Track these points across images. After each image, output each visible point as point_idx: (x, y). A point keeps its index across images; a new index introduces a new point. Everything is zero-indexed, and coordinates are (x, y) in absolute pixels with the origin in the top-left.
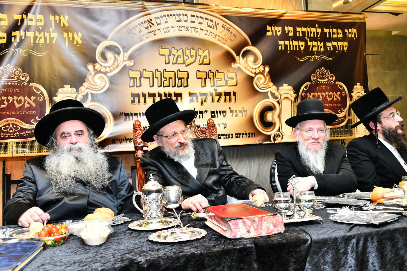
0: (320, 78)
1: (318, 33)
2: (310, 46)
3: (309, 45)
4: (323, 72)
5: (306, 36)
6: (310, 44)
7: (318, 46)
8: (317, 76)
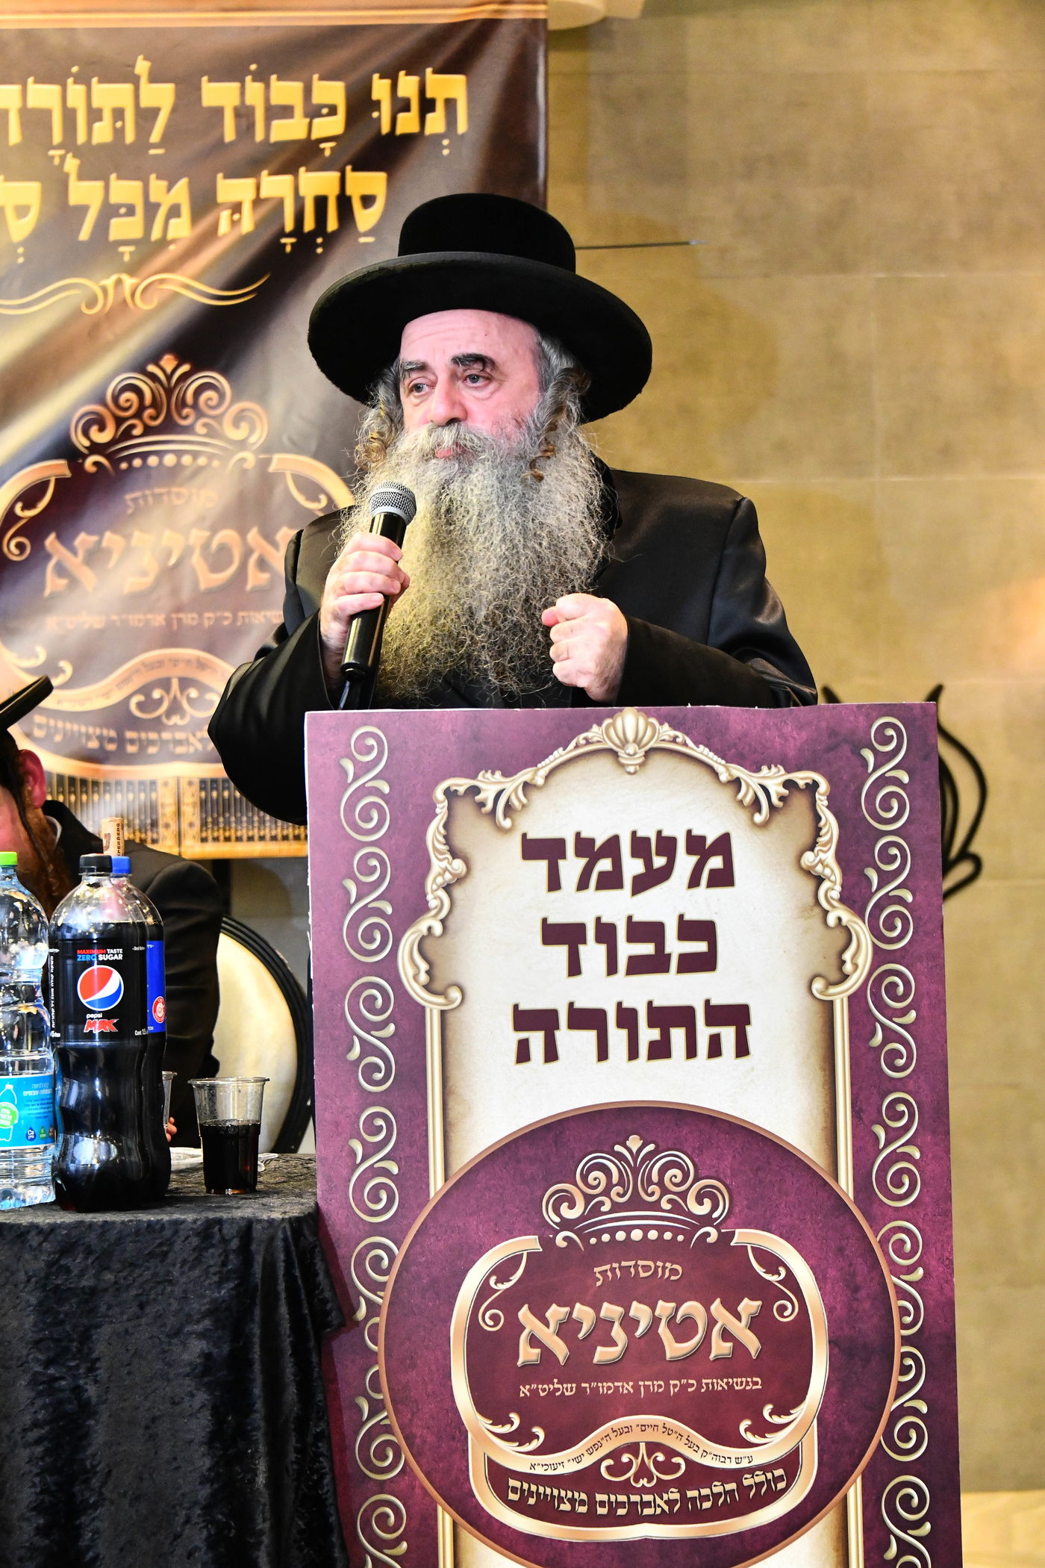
0: (148, 431)
1: (146, 116)
2: (83, 210)
3: (74, 199)
4: (169, 392)
5: (57, 137)
6: (85, 193)
7: (151, 209)
8: (119, 421)
